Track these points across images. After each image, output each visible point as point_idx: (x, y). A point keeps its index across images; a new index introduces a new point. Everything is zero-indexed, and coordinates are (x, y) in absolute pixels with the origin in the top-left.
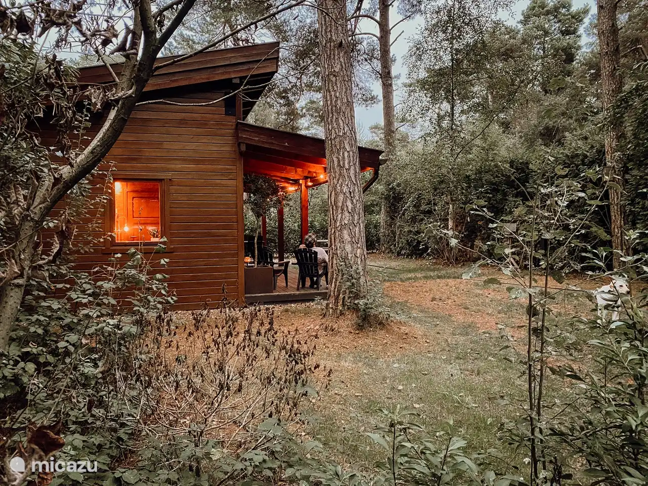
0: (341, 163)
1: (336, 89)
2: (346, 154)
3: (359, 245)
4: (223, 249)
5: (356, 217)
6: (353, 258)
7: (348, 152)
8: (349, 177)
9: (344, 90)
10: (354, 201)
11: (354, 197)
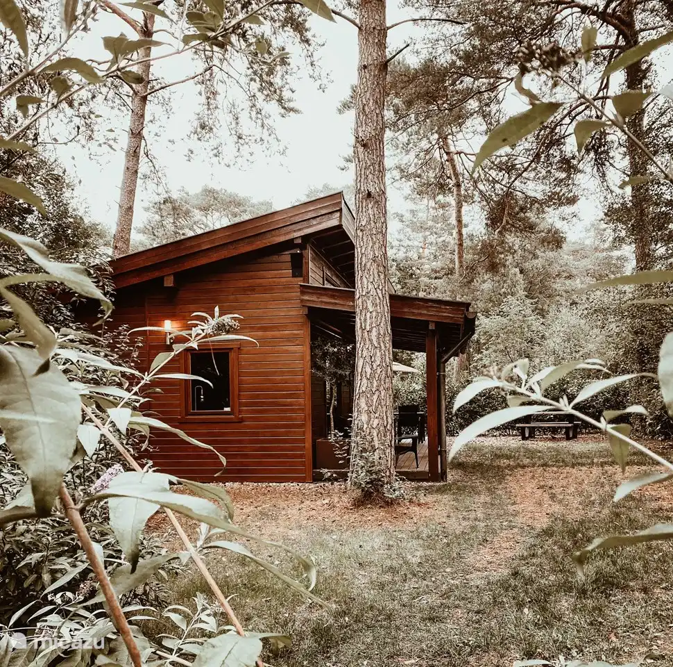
0: (363, 325)
1: (362, 244)
2: (368, 315)
3: (376, 415)
4: (290, 419)
5: (375, 384)
6: (368, 429)
7: (371, 312)
8: (370, 340)
9: (371, 244)
10: (375, 366)
11: (375, 361)
